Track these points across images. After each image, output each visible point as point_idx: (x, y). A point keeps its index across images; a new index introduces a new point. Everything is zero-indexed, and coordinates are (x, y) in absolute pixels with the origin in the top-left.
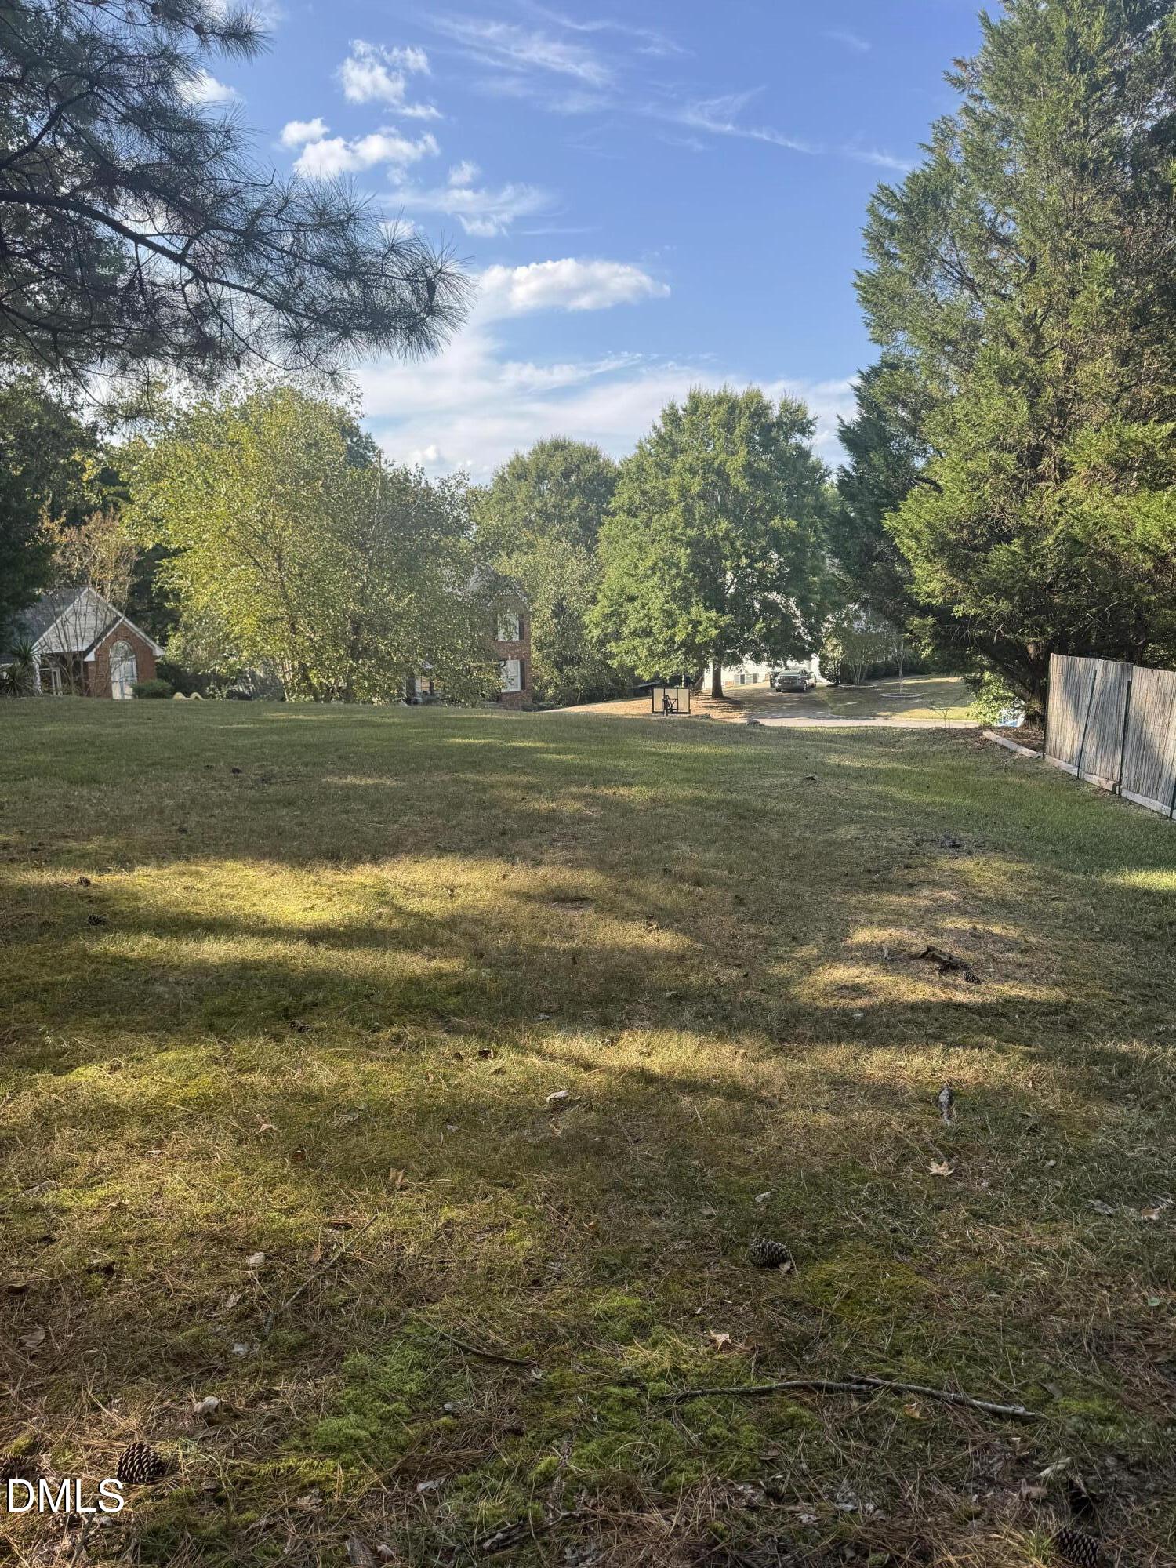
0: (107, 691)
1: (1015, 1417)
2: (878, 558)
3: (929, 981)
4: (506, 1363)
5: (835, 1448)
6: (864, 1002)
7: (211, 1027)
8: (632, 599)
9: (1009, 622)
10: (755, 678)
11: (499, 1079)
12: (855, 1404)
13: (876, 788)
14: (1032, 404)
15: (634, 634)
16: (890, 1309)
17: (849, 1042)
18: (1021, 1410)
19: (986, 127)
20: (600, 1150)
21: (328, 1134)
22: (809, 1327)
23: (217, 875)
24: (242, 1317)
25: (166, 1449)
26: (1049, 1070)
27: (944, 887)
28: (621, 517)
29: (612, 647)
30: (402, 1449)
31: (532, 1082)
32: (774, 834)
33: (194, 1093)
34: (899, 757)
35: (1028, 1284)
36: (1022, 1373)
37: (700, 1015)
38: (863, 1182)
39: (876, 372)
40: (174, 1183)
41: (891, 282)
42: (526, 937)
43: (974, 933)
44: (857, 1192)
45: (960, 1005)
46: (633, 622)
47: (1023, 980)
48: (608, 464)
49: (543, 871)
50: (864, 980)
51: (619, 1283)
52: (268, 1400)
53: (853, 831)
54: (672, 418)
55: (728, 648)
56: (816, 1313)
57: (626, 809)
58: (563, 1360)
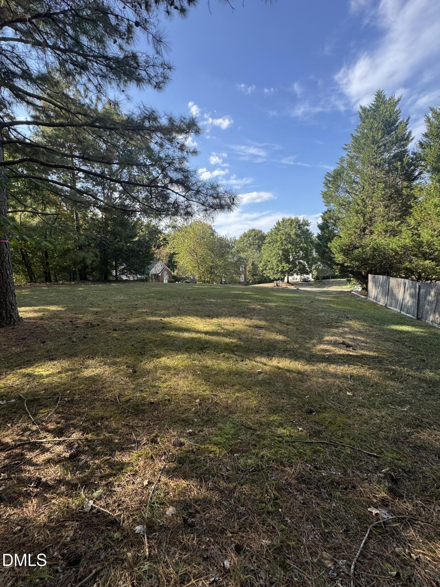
0: (163, 281)
1: (374, 456)
2: (327, 253)
3: (343, 349)
4: (252, 429)
5: (329, 458)
6: (328, 353)
7: (187, 351)
8: (269, 262)
9: (358, 267)
10: (297, 279)
11: (246, 366)
12: (333, 448)
13: (328, 304)
14: (364, 218)
15: (270, 269)
16: (340, 426)
17: (325, 362)
18: (376, 454)
19: (352, 158)
20: (269, 383)
21: (211, 375)
22: (320, 428)
23: (186, 319)
24: (196, 413)
25: (182, 440)
26: (375, 372)
27: (345, 328)
28: (267, 244)
29: (265, 272)
30: (231, 446)
31: (253, 367)
32: (304, 314)
33: (184, 364)
34: (333, 297)
35: (374, 424)
36: (375, 445)
37: (290, 355)
38: (331, 395)
39: (326, 212)
40: (181, 383)
41: (330, 193)
42: (250, 335)
43: (353, 339)
44: (330, 398)
45: (351, 355)
46: (269, 266)
47: (366, 350)
48: (264, 233)
49: (253, 321)
50: (328, 348)
51: (276, 414)
52: (202, 432)
53: (323, 314)
54: (278, 224)
55: (290, 272)
56: (322, 425)
57: (270, 308)
58: (264, 430)
